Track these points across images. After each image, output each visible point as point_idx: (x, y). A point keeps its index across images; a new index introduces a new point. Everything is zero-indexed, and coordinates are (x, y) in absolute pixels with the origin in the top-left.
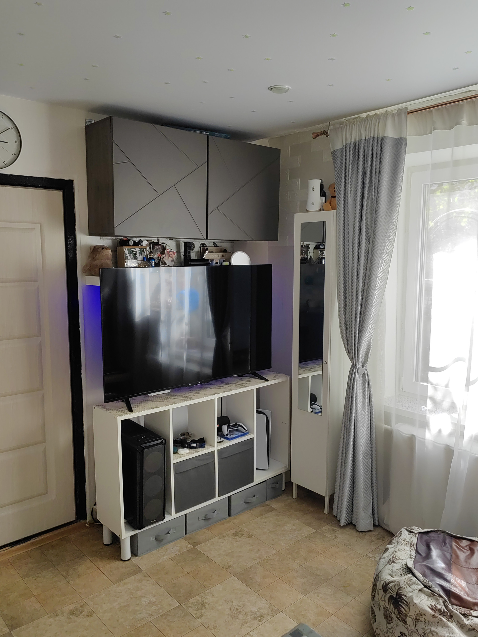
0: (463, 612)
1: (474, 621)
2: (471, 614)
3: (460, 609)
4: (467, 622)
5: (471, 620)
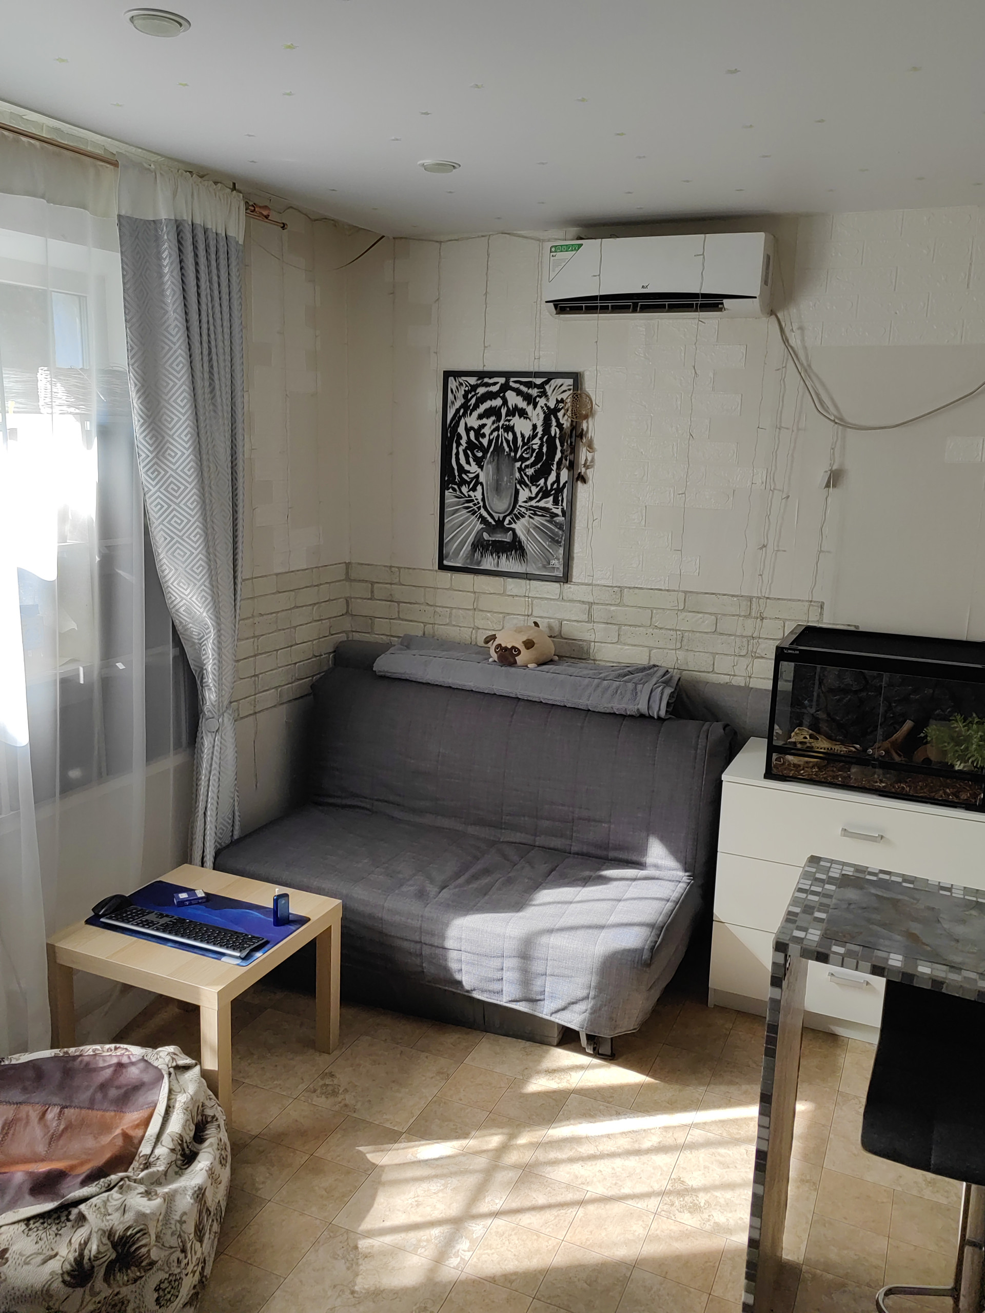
0: (141, 1166)
1: (163, 1155)
2: (147, 1155)
3: (133, 1168)
4: (160, 1167)
5: (158, 1159)
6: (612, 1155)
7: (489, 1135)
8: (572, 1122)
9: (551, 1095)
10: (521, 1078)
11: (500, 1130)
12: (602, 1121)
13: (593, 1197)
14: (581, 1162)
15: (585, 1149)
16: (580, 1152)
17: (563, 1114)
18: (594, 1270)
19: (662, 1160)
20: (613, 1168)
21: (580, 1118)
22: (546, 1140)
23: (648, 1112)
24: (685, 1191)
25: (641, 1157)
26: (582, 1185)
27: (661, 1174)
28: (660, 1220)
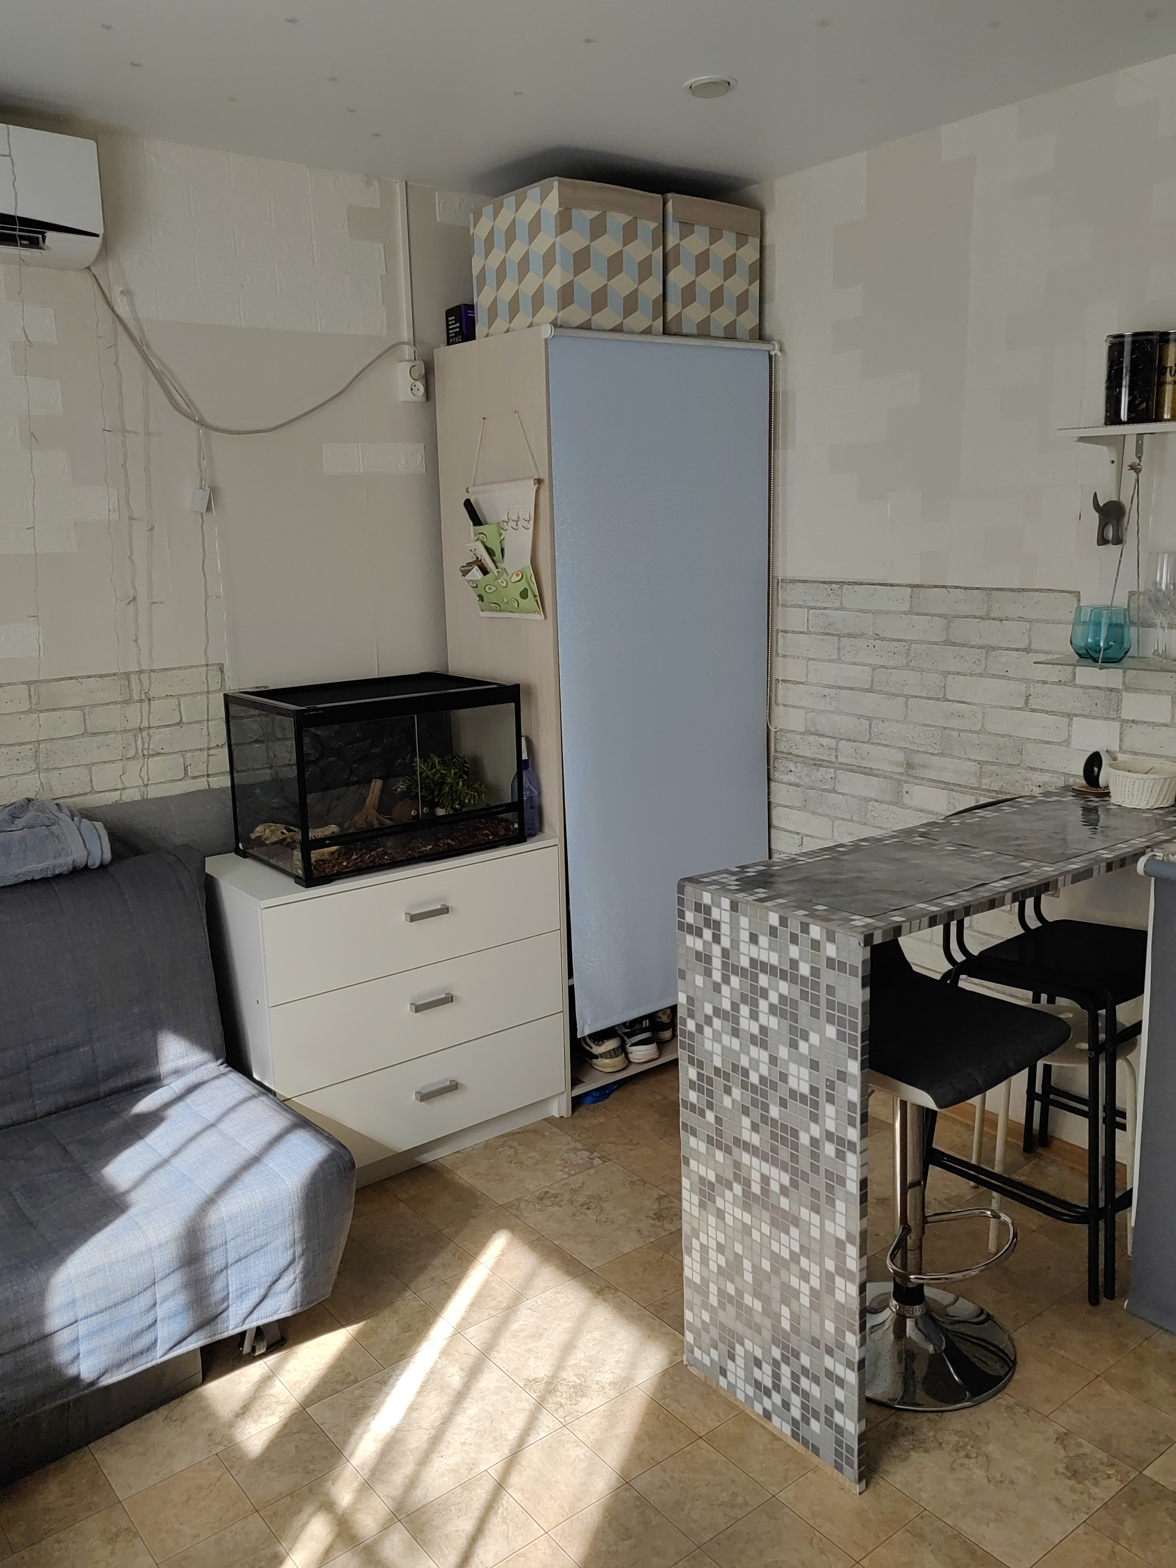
6: (447, 1421)
7: (301, 1532)
8: (358, 1431)
9: (286, 1431)
10: (223, 1448)
11: (304, 1516)
12: (383, 1403)
13: (499, 1469)
14: (434, 1456)
15: (417, 1440)
16: (417, 1448)
17: (335, 1434)
18: (610, 1523)
19: (488, 1380)
20: (469, 1429)
21: (358, 1420)
22: (366, 1473)
23: (404, 1354)
24: (551, 1386)
25: (470, 1395)
26: (472, 1472)
27: (511, 1392)
28: (576, 1427)
